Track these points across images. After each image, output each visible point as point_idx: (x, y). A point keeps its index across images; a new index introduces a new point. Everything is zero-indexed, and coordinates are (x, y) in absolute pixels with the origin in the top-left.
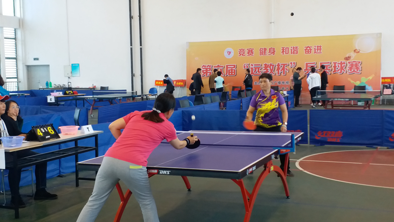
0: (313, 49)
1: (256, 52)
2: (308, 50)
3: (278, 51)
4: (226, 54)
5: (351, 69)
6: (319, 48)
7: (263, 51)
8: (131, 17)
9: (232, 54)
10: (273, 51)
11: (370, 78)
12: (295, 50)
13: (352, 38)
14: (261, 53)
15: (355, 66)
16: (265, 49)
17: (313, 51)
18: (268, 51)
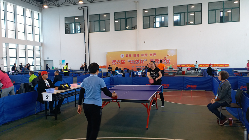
0: (152, 54)
1: (132, 55)
2: (151, 55)
3: (140, 55)
4: (121, 56)
5: (166, 62)
6: (155, 54)
7: (135, 55)
8: (85, 42)
9: (123, 56)
10: (138, 55)
11: (173, 65)
12: (146, 55)
13: (166, 50)
14: (134, 56)
15: (168, 61)
16: (136, 54)
17: (153, 55)
18: (136, 55)
